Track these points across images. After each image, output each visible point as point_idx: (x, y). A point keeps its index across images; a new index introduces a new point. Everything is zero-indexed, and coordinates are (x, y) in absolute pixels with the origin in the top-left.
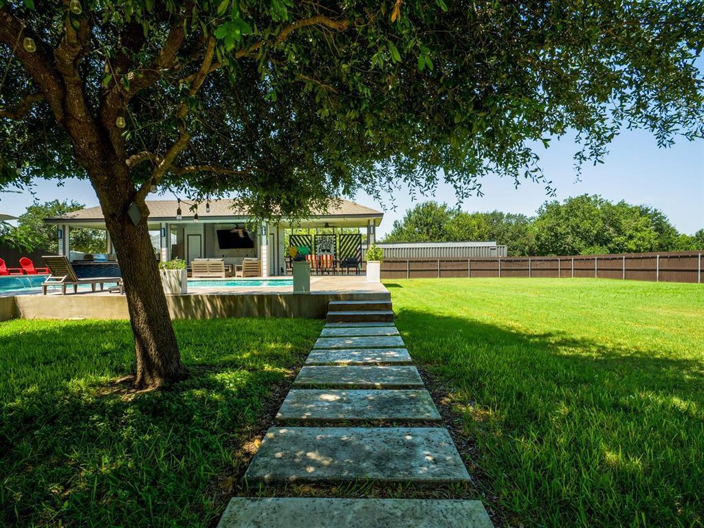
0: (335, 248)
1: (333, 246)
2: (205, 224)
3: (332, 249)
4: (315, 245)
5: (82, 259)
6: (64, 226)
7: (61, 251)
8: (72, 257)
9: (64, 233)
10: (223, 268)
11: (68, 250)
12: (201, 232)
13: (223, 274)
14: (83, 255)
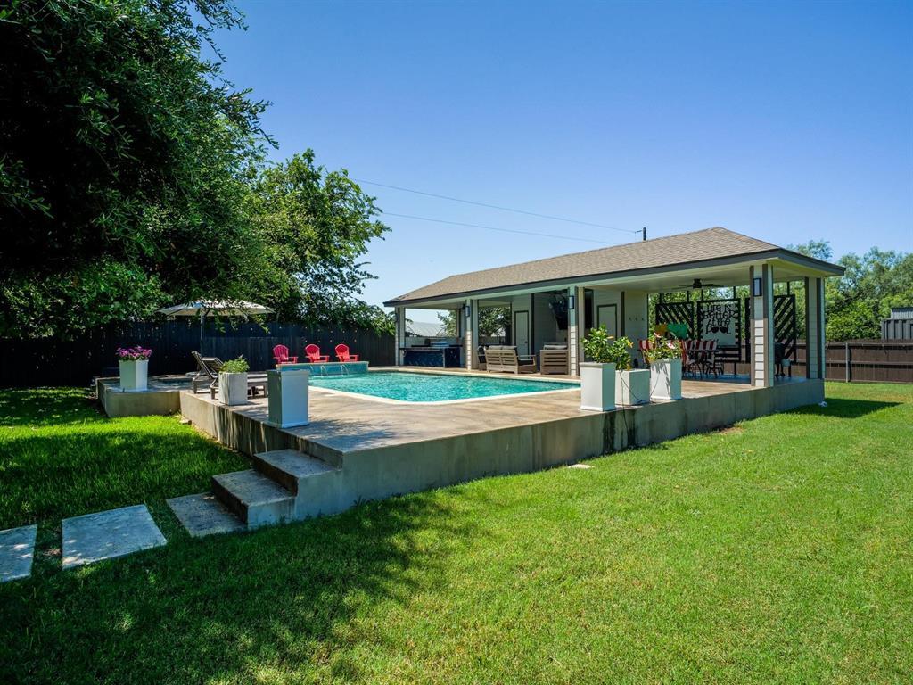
0: (738, 324)
1: (733, 321)
2: (533, 294)
3: (732, 328)
4: (700, 320)
5: (423, 344)
6: (399, 309)
7: (397, 335)
8: (410, 342)
9: (399, 316)
10: (515, 359)
11: (402, 335)
12: (528, 307)
13: (515, 368)
14: (423, 340)
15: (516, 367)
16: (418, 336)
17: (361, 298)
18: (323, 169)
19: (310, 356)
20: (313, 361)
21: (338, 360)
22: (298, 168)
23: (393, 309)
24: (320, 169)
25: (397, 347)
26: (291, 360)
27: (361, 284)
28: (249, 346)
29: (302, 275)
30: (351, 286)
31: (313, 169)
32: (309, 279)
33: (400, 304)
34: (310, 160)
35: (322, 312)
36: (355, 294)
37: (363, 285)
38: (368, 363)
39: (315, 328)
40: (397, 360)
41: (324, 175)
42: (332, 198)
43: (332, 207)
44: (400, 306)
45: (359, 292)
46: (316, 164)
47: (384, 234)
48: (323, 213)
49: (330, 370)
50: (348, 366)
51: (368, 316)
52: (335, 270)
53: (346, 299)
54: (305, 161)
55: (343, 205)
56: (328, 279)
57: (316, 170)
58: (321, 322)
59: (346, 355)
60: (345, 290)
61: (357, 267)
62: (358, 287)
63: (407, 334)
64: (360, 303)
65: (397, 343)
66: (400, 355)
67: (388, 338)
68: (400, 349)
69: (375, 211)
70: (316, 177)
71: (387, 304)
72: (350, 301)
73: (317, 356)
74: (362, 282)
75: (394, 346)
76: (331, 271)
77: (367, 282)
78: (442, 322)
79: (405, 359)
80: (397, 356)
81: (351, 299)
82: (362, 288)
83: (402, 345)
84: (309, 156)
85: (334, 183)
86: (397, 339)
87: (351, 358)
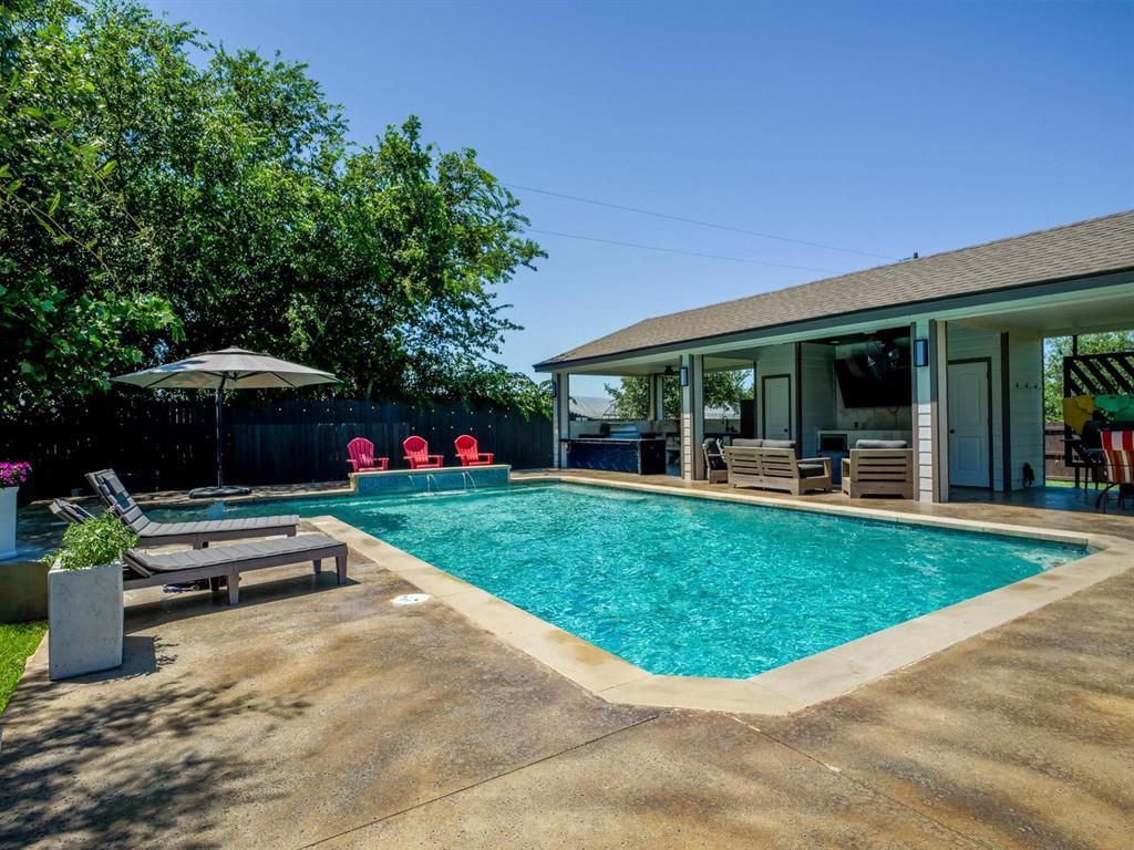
2: (799, 345)
5: (597, 432)
6: (559, 375)
7: (556, 418)
8: (578, 428)
9: (559, 387)
10: (793, 467)
11: (565, 418)
12: (791, 369)
13: (794, 484)
14: (598, 424)
15: (796, 481)
16: (590, 419)
17: (498, 359)
18: (434, 147)
19: (411, 456)
20: (416, 465)
21: (459, 462)
22: (394, 146)
23: (548, 376)
24: (429, 148)
25: (556, 438)
26: (377, 464)
27: (497, 337)
28: (316, 438)
29: (407, 326)
30: (482, 341)
31: (419, 150)
32: (418, 331)
33: (560, 368)
34: (414, 135)
35: (440, 384)
36: (489, 354)
37: (502, 340)
38: (509, 467)
39: (428, 408)
40: (556, 458)
41: (435, 159)
42: (449, 197)
43: (450, 213)
44: (562, 371)
45: (496, 350)
46: (422, 142)
47: (535, 261)
48: (436, 221)
49: (444, 481)
50: (475, 474)
51: (508, 389)
52: (458, 317)
53: (476, 363)
54: (406, 138)
55: (467, 210)
56: (447, 329)
57: (424, 151)
58: (438, 398)
59: (473, 454)
60: (474, 348)
61: (492, 312)
62: (493, 342)
63: (572, 417)
64: (498, 367)
65: (556, 432)
66: (560, 451)
67: (541, 422)
68: (561, 440)
69: (519, 223)
70: (421, 162)
71: (539, 368)
72: (482, 366)
73: (423, 456)
74: (500, 333)
75: (552, 438)
76: (452, 318)
77: (507, 333)
78: (612, 397)
79: (570, 457)
80: (556, 451)
81: (484, 363)
82: (499, 344)
83: (564, 434)
84: (412, 128)
85: (454, 173)
86: (556, 425)
87: (482, 459)
